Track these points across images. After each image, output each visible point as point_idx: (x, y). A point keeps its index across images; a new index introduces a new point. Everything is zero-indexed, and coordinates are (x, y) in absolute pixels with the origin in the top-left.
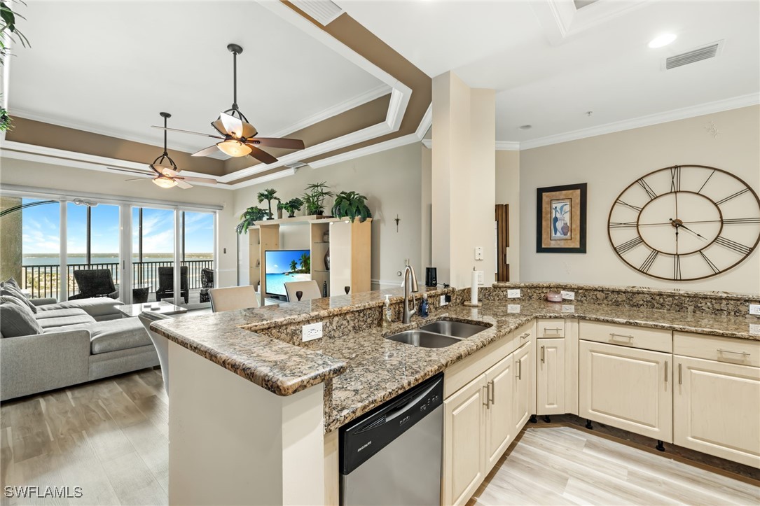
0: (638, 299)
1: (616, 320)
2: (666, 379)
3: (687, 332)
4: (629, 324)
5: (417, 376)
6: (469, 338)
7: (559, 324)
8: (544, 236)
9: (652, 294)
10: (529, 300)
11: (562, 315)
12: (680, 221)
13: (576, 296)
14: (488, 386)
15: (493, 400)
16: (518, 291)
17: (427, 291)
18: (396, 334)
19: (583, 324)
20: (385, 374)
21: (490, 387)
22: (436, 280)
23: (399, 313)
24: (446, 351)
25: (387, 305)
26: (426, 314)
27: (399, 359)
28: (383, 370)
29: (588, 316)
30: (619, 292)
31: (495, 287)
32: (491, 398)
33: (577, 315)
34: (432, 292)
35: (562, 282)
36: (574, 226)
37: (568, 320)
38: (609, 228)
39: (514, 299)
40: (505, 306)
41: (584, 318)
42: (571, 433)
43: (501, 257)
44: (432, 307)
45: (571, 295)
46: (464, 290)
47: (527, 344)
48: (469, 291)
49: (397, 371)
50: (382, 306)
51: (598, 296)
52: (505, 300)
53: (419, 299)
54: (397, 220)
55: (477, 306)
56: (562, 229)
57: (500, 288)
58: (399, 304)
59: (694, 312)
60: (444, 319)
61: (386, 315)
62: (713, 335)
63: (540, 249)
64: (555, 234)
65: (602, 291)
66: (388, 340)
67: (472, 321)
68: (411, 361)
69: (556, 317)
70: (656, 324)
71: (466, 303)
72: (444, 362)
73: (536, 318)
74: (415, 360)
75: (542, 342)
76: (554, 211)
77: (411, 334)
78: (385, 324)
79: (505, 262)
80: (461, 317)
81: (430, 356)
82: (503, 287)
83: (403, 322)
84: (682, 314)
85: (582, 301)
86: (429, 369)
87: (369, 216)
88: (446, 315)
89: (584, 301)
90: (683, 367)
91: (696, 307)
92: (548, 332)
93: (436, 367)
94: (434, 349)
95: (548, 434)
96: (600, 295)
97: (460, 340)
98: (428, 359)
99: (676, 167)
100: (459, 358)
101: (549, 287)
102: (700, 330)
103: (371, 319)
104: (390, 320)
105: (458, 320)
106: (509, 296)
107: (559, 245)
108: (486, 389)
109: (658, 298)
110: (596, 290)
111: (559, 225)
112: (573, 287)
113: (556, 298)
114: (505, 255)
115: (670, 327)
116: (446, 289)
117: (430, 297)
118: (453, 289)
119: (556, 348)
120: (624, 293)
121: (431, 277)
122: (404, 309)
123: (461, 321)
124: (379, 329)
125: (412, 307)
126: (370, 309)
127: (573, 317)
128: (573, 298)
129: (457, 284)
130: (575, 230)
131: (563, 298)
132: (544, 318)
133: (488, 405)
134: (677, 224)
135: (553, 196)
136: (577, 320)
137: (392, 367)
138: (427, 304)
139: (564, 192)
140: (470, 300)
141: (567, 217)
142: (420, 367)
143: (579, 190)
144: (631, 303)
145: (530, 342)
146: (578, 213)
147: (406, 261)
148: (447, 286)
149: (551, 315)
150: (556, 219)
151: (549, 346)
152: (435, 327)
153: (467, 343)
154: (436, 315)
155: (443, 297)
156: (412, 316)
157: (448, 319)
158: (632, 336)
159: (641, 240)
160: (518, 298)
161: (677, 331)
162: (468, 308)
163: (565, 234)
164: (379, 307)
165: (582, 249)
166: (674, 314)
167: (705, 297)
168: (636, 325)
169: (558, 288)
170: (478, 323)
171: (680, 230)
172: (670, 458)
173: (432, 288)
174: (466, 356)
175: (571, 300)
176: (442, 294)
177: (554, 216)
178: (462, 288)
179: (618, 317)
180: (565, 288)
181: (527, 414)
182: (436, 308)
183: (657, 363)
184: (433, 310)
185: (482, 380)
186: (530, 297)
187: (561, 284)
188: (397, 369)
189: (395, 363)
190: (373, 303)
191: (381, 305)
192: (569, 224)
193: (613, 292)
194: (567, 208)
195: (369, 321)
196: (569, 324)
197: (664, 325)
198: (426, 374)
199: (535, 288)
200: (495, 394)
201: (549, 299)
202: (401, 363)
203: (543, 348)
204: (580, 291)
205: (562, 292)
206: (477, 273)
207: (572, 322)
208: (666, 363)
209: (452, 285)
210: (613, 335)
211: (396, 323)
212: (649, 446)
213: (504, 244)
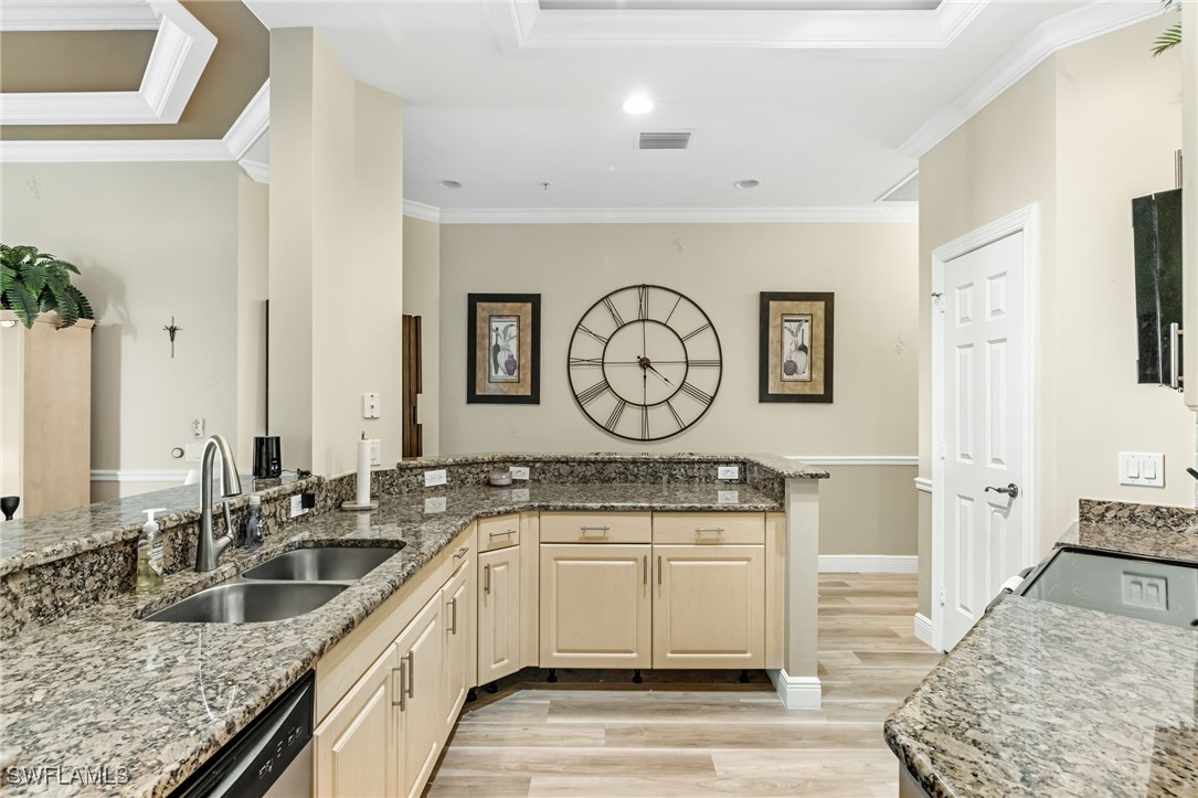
0: (610, 471)
1: (589, 505)
2: (645, 582)
3: (667, 511)
4: (604, 509)
5: (251, 702)
6: (364, 580)
7: (510, 523)
8: (479, 375)
9: (624, 462)
10: (460, 487)
11: (516, 507)
12: (648, 360)
13: (531, 473)
14: (403, 665)
15: (410, 691)
16: (443, 472)
17: (257, 489)
18: (179, 601)
19: (546, 518)
20: (154, 724)
21: (406, 667)
22: (279, 464)
23: (185, 548)
24: (317, 620)
25: (151, 535)
26: (258, 541)
27: (197, 668)
28: (147, 711)
29: (553, 503)
30: (587, 462)
31: (401, 468)
32: (407, 688)
33: (536, 504)
34: (273, 491)
35: (512, 452)
36: (523, 361)
37: (524, 515)
38: (569, 365)
39: (436, 487)
40: (421, 502)
41: (546, 509)
42: (529, 698)
43: (407, 412)
44: (271, 522)
45: (523, 473)
46: (342, 479)
47: (464, 566)
48: (351, 481)
49: (191, 705)
50: (136, 540)
51: (562, 471)
52: (421, 491)
53: (241, 509)
54: (173, 330)
55: (370, 509)
56: (507, 363)
57: (411, 469)
58: (184, 527)
59: (669, 483)
60: (302, 545)
61: (147, 560)
62: (693, 511)
63: (473, 398)
64: (496, 373)
65: (567, 462)
66: (153, 625)
67: (363, 541)
68: (230, 664)
69: (507, 513)
70: (634, 504)
71: (346, 505)
72: (314, 646)
73: (478, 517)
74: (241, 659)
75: (487, 558)
76: (494, 335)
77: (222, 594)
78: (143, 583)
79: (415, 421)
80: (337, 537)
81: (278, 642)
82: (416, 468)
83: (198, 570)
84: (658, 487)
85: (539, 481)
86: (280, 672)
87: (85, 311)
88: (306, 535)
89: (543, 481)
90: (663, 560)
91: (671, 475)
92: (495, 539)
93: (298, 664)
94: (289, 621)
95: (494, 713)
96: (564, 469)
97: (345, 587)
98: (273, 649)
99: (644, 286)
100: (349, 627)
101: (492, 462)
102: (679, 506)
103: (99, 576)
104: (160, 571)
105: (332, 544)
106: (427, 484)
107: (501, 390)
108: (398, 673)
109: (631, 467)
110: (559, 461)
111: (502, 358)
112: (527, 458)
113: (504, 479)
114: (415, 408)
115: (650, 507)
116: (304, 482)
117: (267, 501)
118: (319, 478)
119: (506, 563)
120: (593, 463)
121: (267, 457)
122: (200, 537)
123: (339, 544)
124: (126, 598)
125: (220, 530)
126: (96, 551)
127: (532, 508)
128: (527, 477)
129: (324, 468)
130: (524, 368)
131: (514, 477)
132: (489, 515)
133: (402, 704)
134: (645, 364)
135: (493, 309)
136: (537, 513)
137: (175, 698)
138: (259, 518)
139: (509, 304)
140: (354, 497)
141: (513, 345)
142: (255, 675)
143: (530, 304)
144: (602, 477)
145: (468, 562)
146: (529, 339)
147: (197, 423)
148: (304, 474)
149: (501, 509)
150: (497, 348)
151: (498, 562)
152: (281, 567)
153: (361, 590)
154: (281, 540)
155: (296, 500)
156: (222, 551)
157: (311, 544)
158: (608, 526)
159: (607, 385)
160: (443, 485)
161: (657, 511)
162: (351, 514)
163: (511, 373)
164: (125, 542)
165: (534, 398)
166: (649, 489)
167: (679, 462)
168: (612, 509)
169: (508, 461)
170: (376, 543)
171: (648, 372)
172: (648, 690)
173: (268, 481)
174: (362, 619)
175: (524, 481)
176: (294, 493)
177: (494, 343)
178: (337, 475)
179: (591, 501)
180: (516, 461)
181: (462, 690)
182: (281, 525)
183: (635, 560)
184: (274, 529)
185: (391, 657)
186: (462, 481)
187: (510, 456)
188: (191, 699)
189: (184, 681)
190: (103, 536)
191: (131, 536)
192: (515, 358)
193: (580, 462)
194: (513, 331)
195: (91, 583)
196: (526, 520)
197: (643, 505)
198: (272, 689)
199: (470, 464)
200: (414, 677)
201: (493, 482)
202: (197, 679)
203: (487, 567)
204: (538, 465)
205: (512, 469)
206: (368, 444)
207: (530, 516)
208: (645, 558)
209: (316, 471)
210: (584, 529)
211: (177, 575)
212: (626, 680)
213: (413, 389)
